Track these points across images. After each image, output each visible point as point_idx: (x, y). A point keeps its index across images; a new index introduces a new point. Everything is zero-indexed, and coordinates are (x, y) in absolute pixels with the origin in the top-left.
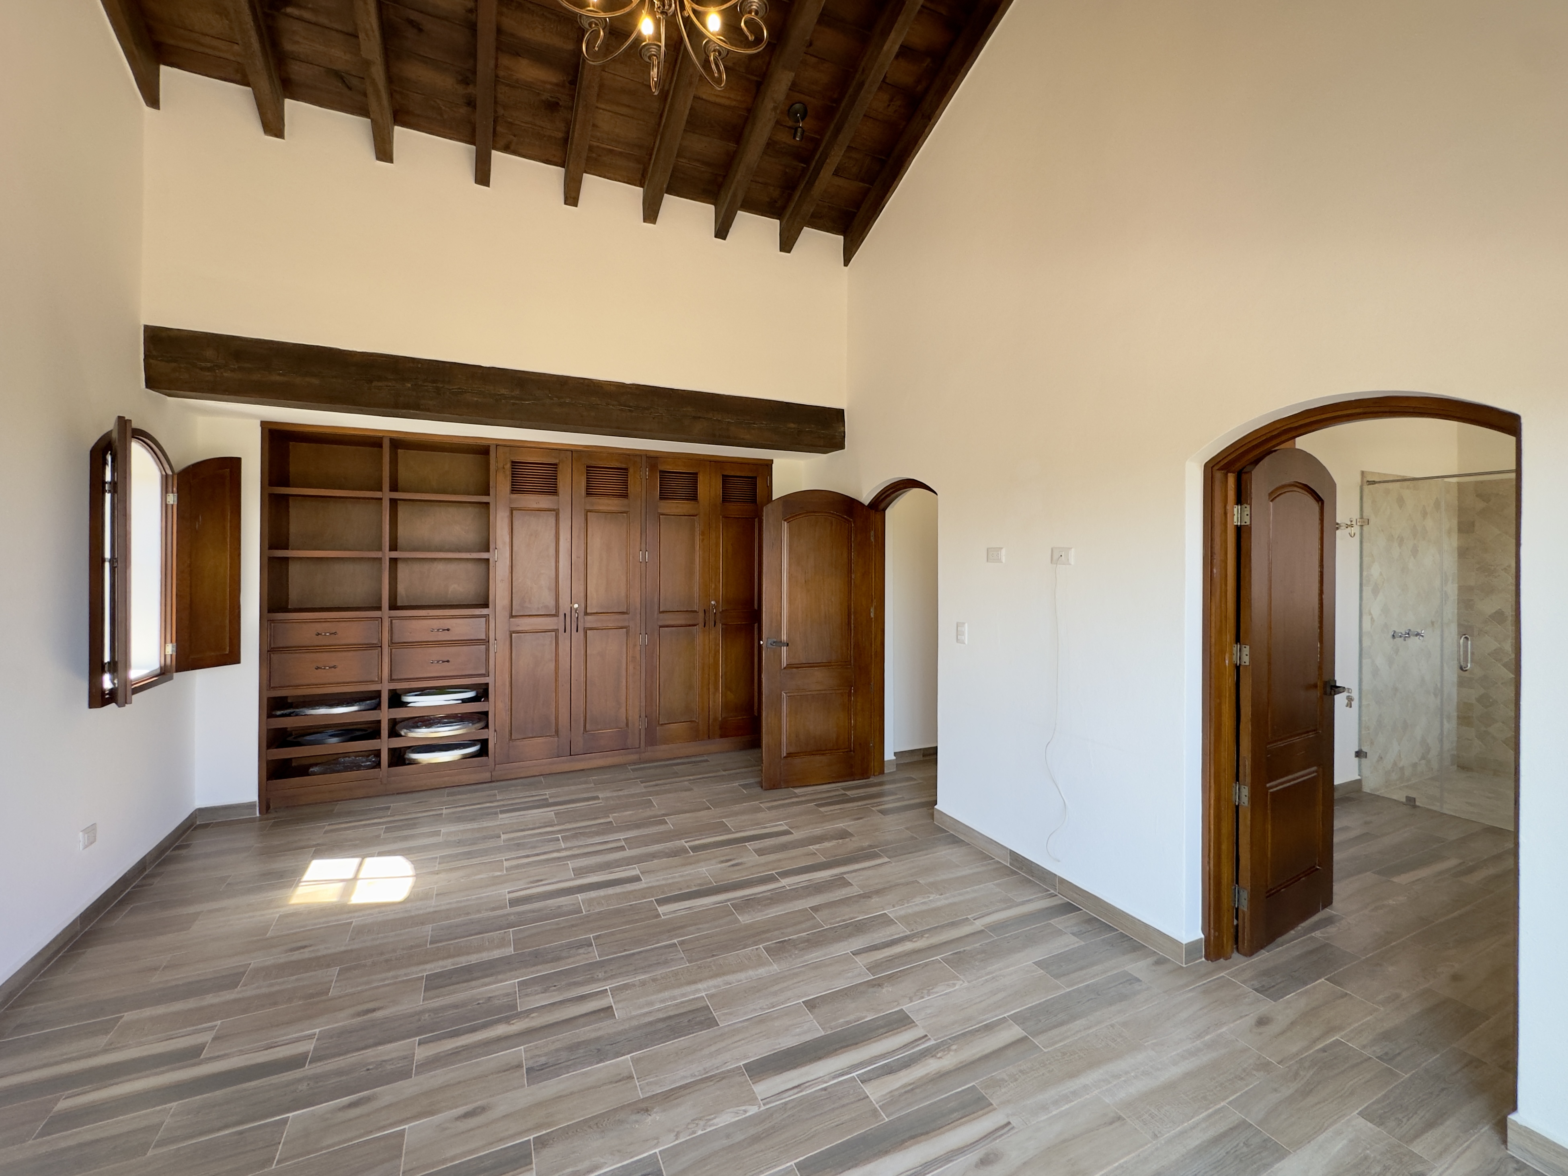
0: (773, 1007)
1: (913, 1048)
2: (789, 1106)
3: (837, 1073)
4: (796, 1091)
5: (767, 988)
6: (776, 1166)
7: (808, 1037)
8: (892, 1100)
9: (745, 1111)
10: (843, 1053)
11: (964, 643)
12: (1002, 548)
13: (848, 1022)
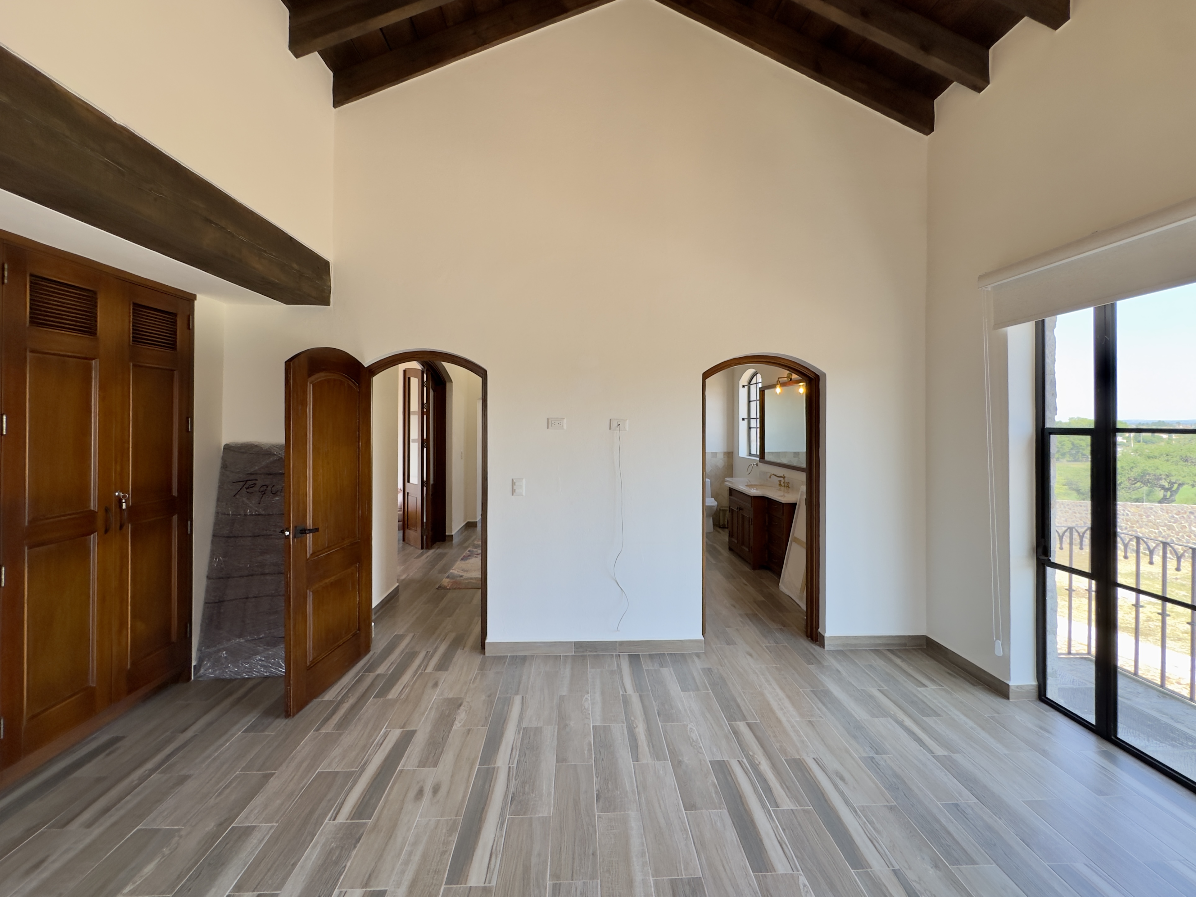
0: (686, 830)
1: (749, 771)
2: (799, 854)
3: (768, 817)
4: (784, 846)
5: (660, 827)
6: (856, 881)
7: (728, 821)
8: (794, 797)
9: (805, 886)
10: (748, 805)
11: (523, 495)
12: (564, 418)
13: (716, 792)
